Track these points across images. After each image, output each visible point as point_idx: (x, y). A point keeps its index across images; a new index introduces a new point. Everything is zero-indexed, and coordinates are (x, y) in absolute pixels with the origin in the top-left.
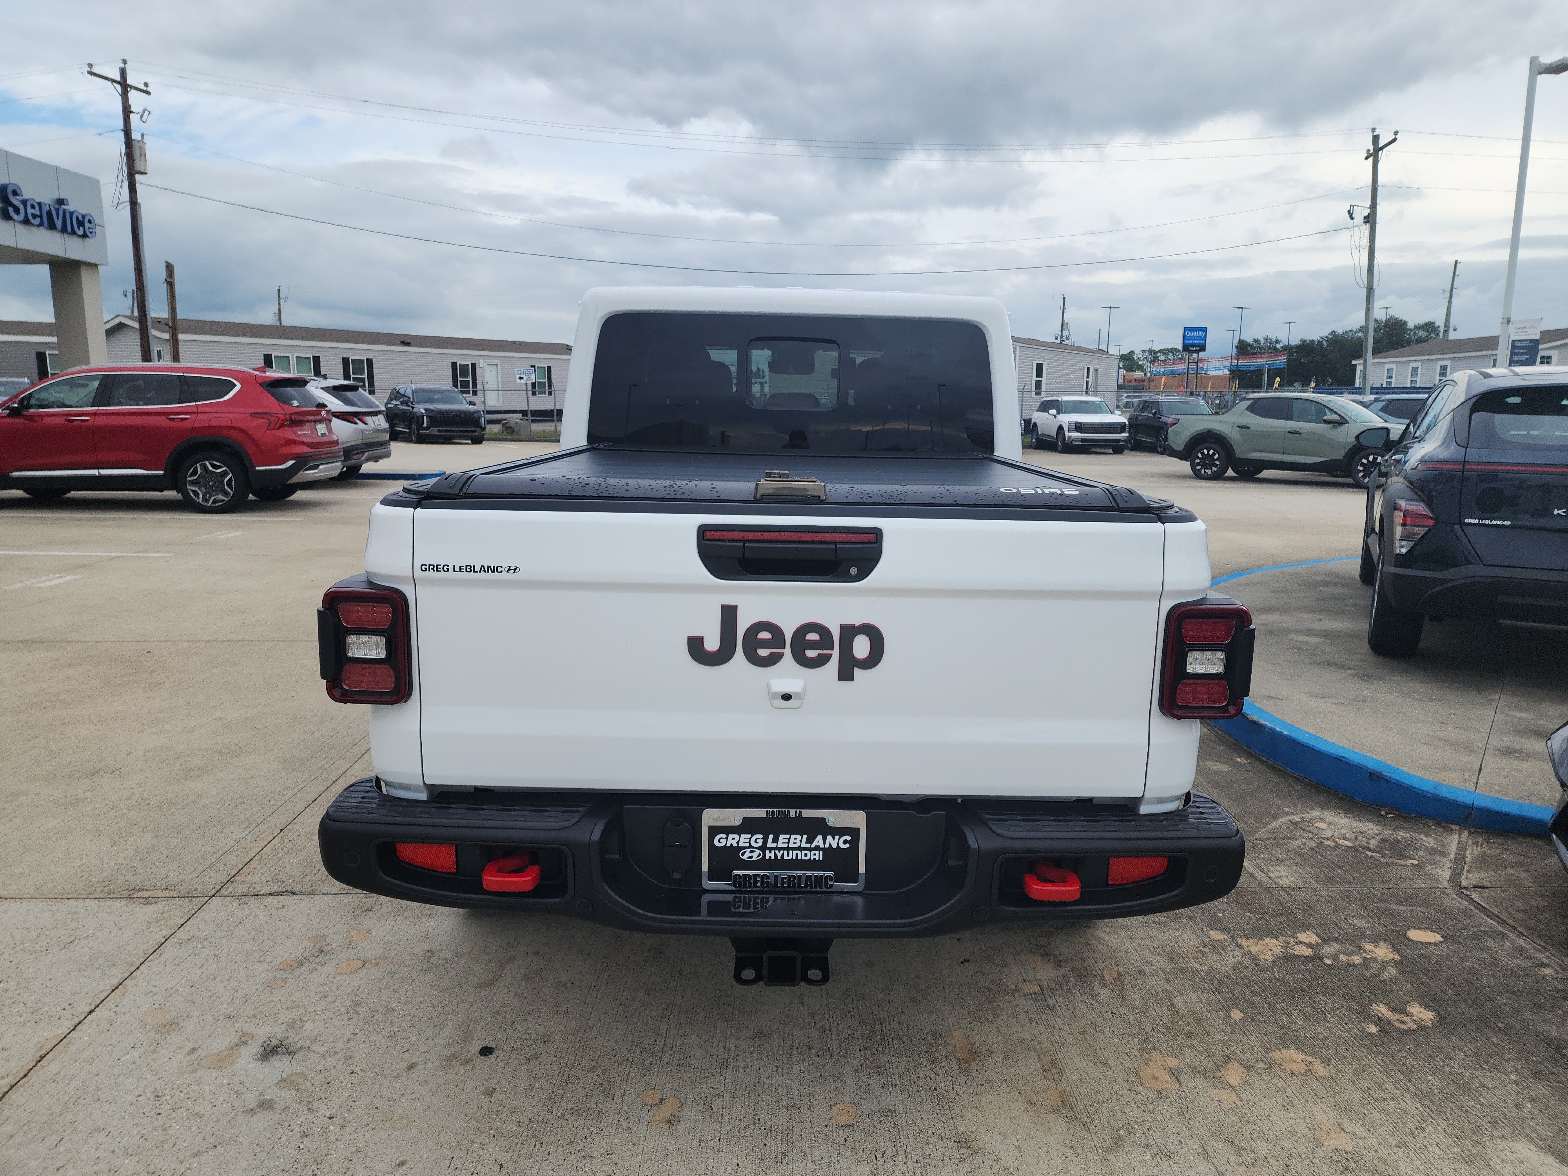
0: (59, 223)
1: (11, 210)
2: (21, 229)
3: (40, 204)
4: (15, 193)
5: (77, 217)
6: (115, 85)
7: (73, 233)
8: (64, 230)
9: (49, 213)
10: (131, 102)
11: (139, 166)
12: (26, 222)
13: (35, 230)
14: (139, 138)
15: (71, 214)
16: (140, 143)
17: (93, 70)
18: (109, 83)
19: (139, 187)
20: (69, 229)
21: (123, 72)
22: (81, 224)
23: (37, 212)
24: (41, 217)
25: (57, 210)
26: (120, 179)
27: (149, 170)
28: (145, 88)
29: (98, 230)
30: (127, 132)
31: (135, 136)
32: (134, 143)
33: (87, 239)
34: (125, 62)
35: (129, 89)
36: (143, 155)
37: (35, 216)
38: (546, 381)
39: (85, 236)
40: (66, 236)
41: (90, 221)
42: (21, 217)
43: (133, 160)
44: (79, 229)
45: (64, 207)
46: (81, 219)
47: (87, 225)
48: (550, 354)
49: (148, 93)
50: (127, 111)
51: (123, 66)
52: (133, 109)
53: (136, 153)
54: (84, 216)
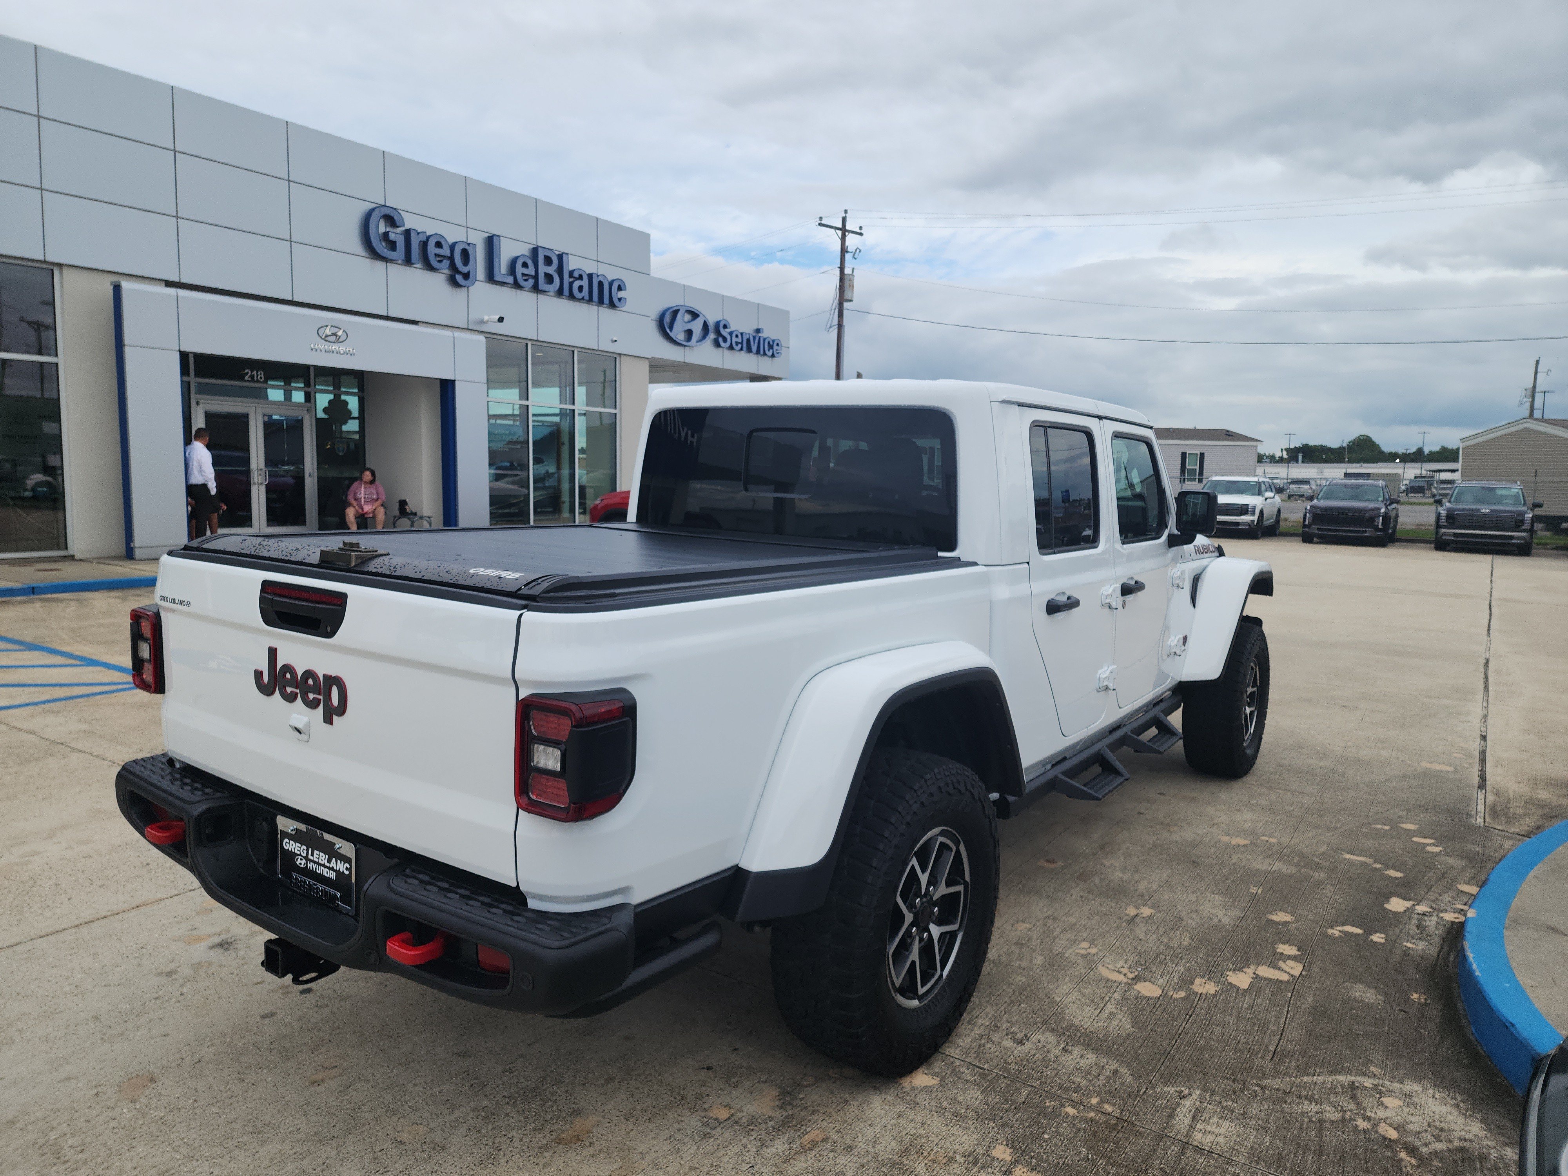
0: (754, 348)
1: (721, 339)
2: (727, 353)
3: (742, 334)
4: (725, 327)
5: (769, 343)
6: (837, 231)
7: (765, 354)
8: (758, 352)
9: (748, 340)
10: (847, 243)
11: (847, 295)
12: (731, 348)
13: (737, 354)
14: (850, 272)
15: (764, 340)
16: (851, 276)
17: (823, 222)
18: (833, 231)
19: (845, 312)
20: (762, 352)
21: (844, 220)
22: (771, 347)
23: (739, 340)
24: (742, 343)
25: (754, 337)
26: (834, 307)
27: (854, 299)
28: (859, 231)
29: (783, 351)
30: (842, 268)
31: (847, 271)
32: (846, 277)
33: (774, 359)
34: (846, 212)
35: (847, 233)
36: (852, 286)
37: (737, 343)
38: (1197, 468)
39: (773, 356)
40: (760, 357)
41: (778, 345)
42: (728, 344)
43: (844, 291)
44: (769, 350)
45: (760, 335)
46: (771, 343)
47: (775, 347)
48: (1203, 440)
49: (861, 234)
50: (844, 250)
51: (844, 215)
52: (849, 250)
53: (847, 284)
54: (773, 341)
